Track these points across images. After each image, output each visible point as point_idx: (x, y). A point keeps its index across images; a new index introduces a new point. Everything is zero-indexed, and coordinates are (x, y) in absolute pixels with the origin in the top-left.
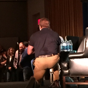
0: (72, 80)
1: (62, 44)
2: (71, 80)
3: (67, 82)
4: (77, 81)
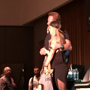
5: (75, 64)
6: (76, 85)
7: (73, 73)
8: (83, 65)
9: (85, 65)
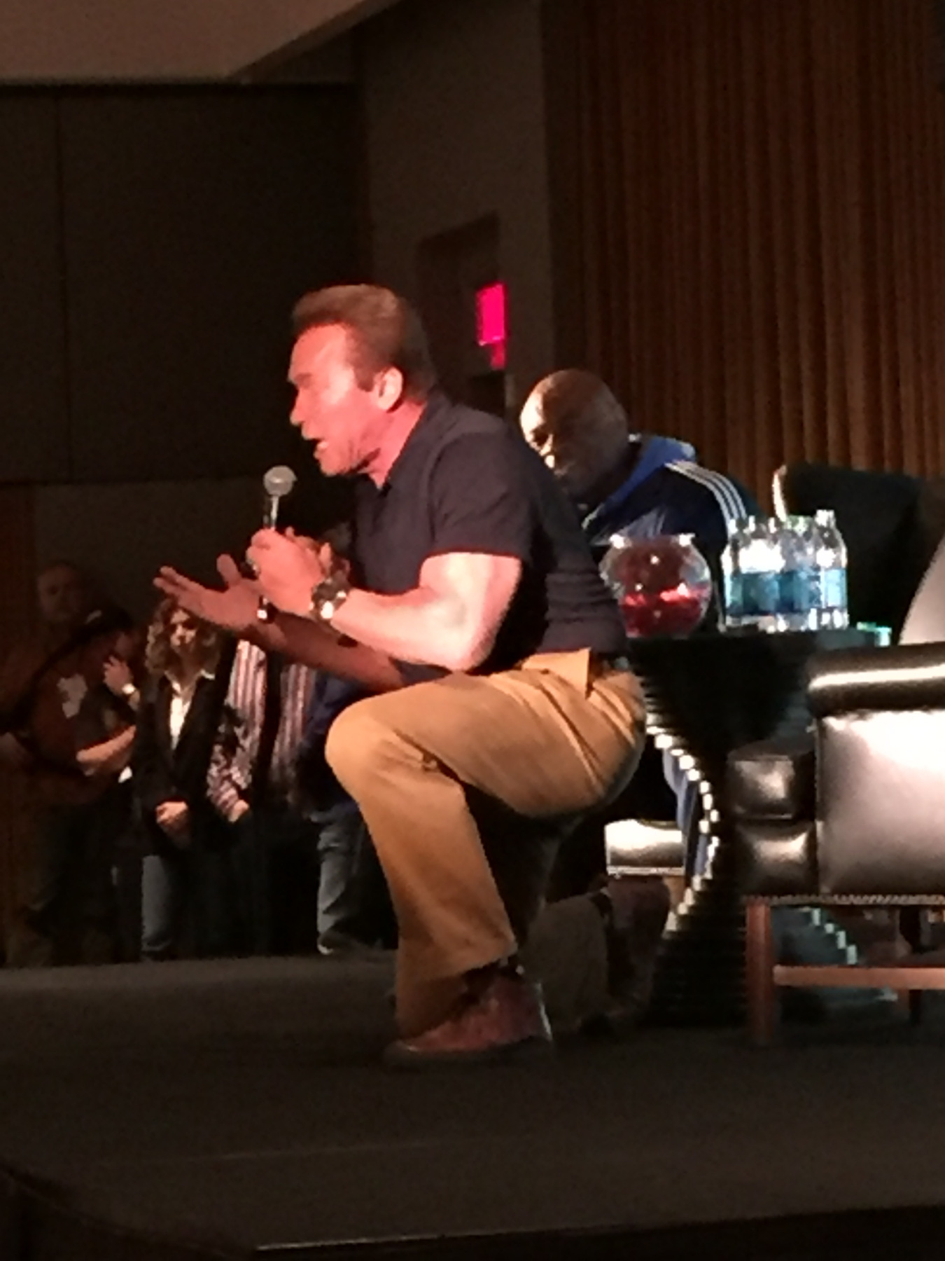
0: (842, 935)
1: (735, 550)
2: (833, 938)
3: (789, 958)
4: (901, 948)
5: (809, 459)
6: (823, 681)
7: (787, 554)
8: (888, 467)
9: (911, 468)
